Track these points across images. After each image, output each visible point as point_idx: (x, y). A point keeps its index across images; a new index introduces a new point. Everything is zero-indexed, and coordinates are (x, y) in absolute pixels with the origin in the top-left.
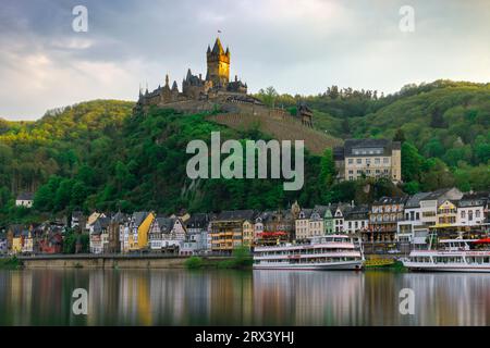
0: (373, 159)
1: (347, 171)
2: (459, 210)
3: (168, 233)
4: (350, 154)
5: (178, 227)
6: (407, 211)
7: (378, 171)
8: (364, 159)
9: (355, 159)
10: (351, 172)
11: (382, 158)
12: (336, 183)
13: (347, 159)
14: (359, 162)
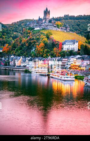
0: (70, 45)
1: (64, 48)
2: (77, 61)
3: (24, 62)
4: (65, 44)
5: (27, 61)
6: (68, 60)
7: (71, 48)
8: (68, 45)
9: (66, 45)
10: (65, 48)
11: (72, 45)
12: (62, 51)
13: (64, 45)
14: (67, 46)
